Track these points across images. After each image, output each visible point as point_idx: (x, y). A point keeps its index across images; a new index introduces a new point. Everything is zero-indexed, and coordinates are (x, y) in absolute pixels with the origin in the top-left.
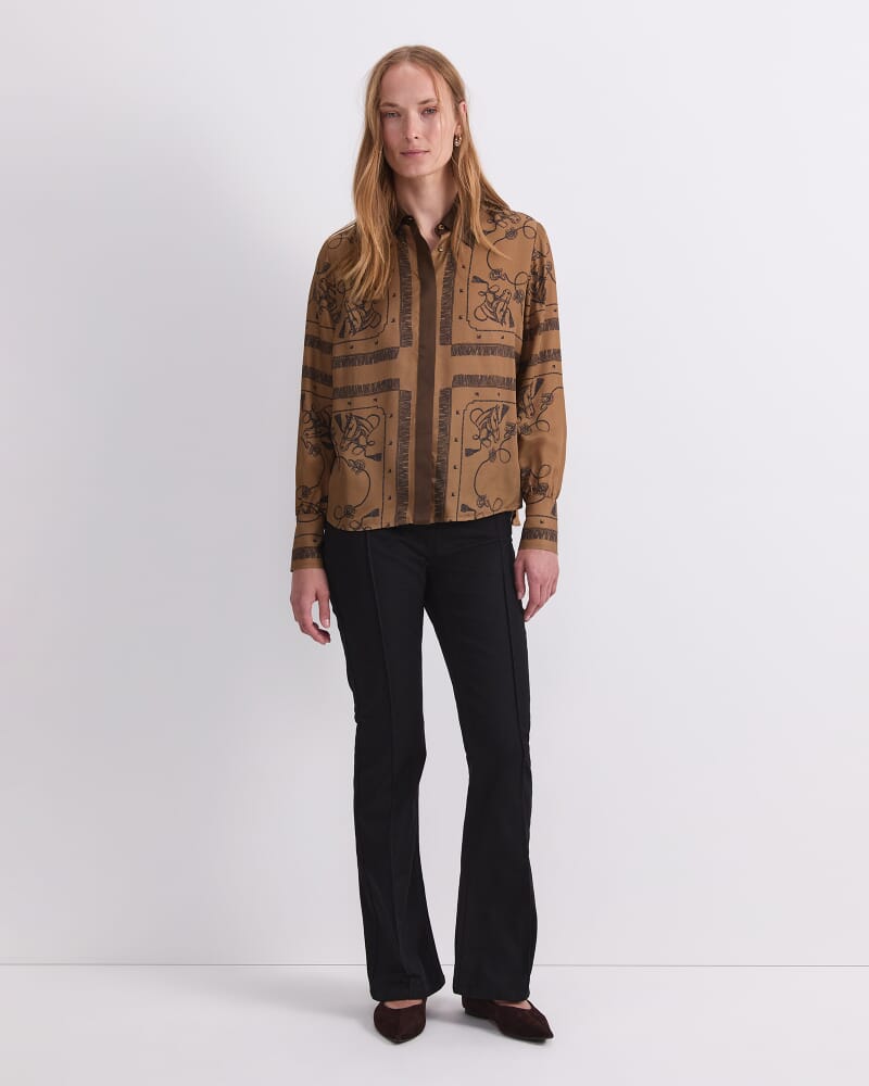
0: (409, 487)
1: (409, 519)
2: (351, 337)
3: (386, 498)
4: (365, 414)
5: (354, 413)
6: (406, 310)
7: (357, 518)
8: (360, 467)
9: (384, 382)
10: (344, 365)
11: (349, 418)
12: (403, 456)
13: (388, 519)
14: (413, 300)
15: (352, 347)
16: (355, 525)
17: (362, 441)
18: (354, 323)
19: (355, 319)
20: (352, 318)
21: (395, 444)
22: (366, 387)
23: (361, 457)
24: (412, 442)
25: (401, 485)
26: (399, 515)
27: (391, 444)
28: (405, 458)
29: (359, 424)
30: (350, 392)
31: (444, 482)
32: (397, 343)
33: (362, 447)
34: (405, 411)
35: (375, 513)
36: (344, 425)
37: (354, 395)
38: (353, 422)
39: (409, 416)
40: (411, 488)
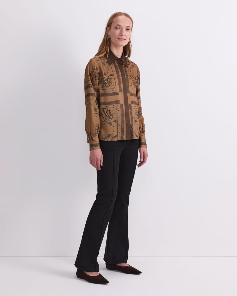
0: (124, 130)
1: (125, 139)
2: (105, 88)
3: (118, 132)
4: (111, 109)
5: (108, 109)
7: (111, 138)
8: (111, 124)
9: (116, 101)
10: (104, 96)
11: (107, 111)
12: (122, 121)
13: (119, 138)
15: (106, 91)
16: (110, 140)
17: (111, 117)
18: (106, 84)
19: (106, 83)
20: (105, 83)
21: (120, 118)
22: (111, 102)
23: (111, 121)
24: (125, 118)
25: (122, 129)
26: (122, 137)
27: (119, 118)
28: (123, 122)
29: (110, 112)
30: (107, 103)
31: (133, 129)
32: (118, 91)
33: (111, 118)
34: (122, 109)
35: (116, 136)
36: (105, 112)
37: (108, 104)
38: (108, 112)
39: (123, 111)
40: (125, 130)
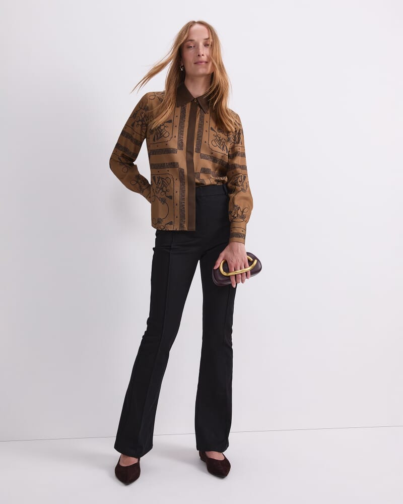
1: (186, 229)
3: (175, 217)
4: (164, 177)
5: (160, 176)
6: (181, 133)
7: (163, 224)
8: (164, 201)
9: (171, 163)
10: (155, 154)
11: (159, 178)
12: (182, 196)
13: (177, 227)
14: (185, 130)
16: (162, 227)
17: (164, 189)
18: (158, 135)
19: (158, 133)
21: (178, 193)
23: (164, 196)
24: (186, 192)
25: (182, 211)
26: (181, 226)
28: (183, 199)
29: (163, 181)
32: (176, 147)
33: (164, 192)
34: (182, 178)
35: (171, 223)
36: (156, 181)
37: (160, 168)
38: (160, 180)
39: (184, 180)
40: (186, 213)
